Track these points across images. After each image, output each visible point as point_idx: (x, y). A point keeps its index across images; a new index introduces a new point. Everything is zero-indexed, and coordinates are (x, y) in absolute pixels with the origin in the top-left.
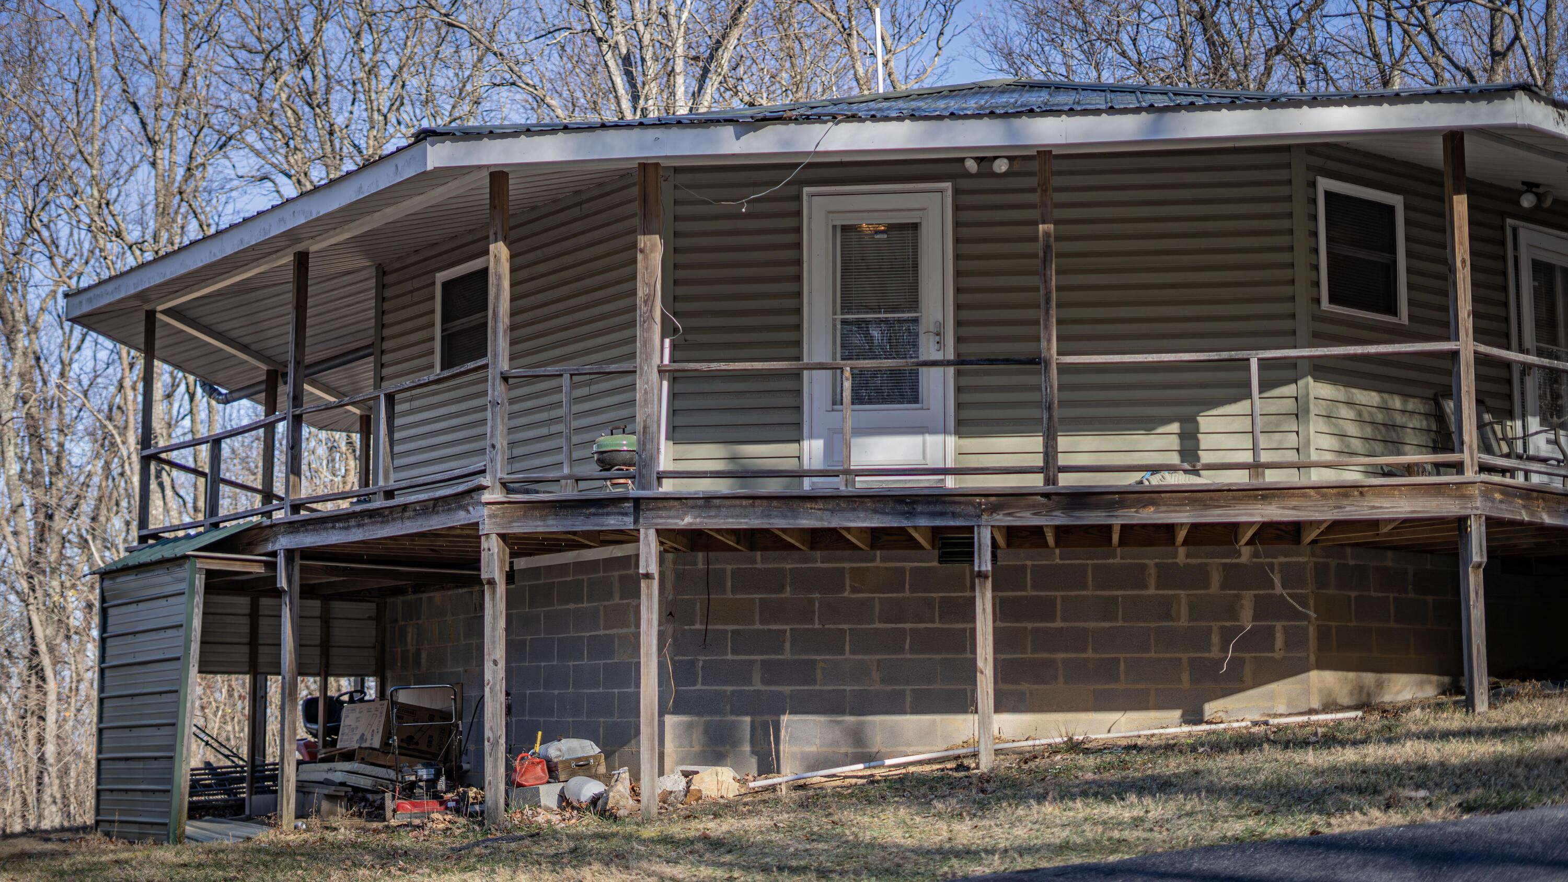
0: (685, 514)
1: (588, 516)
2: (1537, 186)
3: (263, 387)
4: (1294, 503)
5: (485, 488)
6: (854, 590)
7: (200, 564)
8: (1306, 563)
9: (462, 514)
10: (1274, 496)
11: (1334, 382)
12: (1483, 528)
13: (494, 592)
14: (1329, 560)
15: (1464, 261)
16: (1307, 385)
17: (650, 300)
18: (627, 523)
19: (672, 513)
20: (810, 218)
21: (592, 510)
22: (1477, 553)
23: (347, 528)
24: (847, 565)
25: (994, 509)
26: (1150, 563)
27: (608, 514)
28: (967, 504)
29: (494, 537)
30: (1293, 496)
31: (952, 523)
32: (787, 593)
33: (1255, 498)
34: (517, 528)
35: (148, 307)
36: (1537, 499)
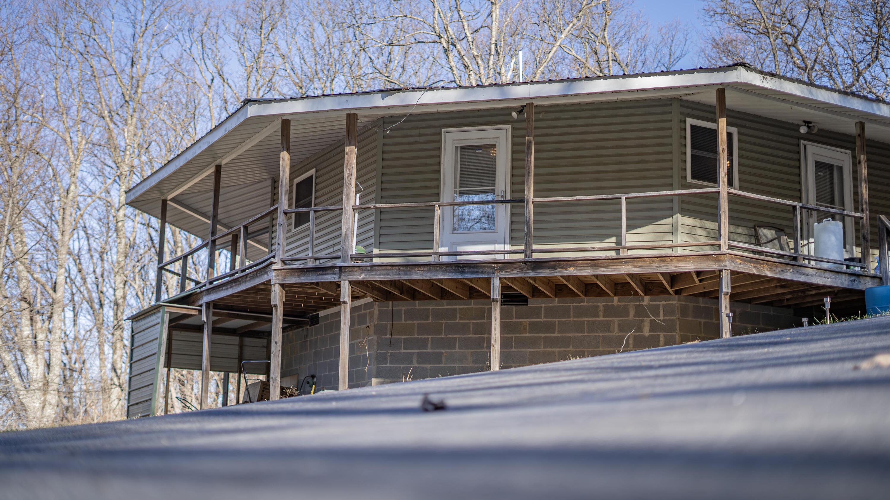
0: (362, 274)
1: (318, 275)
2: (810, 123)
3: (230, 243)
4: (639, 264)
5: (275, 263)
6: (461, 319)
7: (167, 309)
8: (675, 304)
9: (266, 276)
10: (630, 262)
11: (694, 217)
12: (729, 276)
13: (277, 310)
14: (689, 303)
15: (723, 149)
16: (677, 218)
17: (350, 175)
18: (336, 278)
19: (356, 273)
20: (445, 143)
21: (321, 272)
22: (726, 288)
23: (227, 289)
24: (458, 307)
25: (501, 269)
26: (601, 305)
27: (327, 274)
28: (488, 267)
29: (277, 285)
30: (639, 261)
31: (481, 276)
32: (430, 321)
33: (621, 263)
34: (288, 281)
35: (163, 198)
36: (763, 264)
